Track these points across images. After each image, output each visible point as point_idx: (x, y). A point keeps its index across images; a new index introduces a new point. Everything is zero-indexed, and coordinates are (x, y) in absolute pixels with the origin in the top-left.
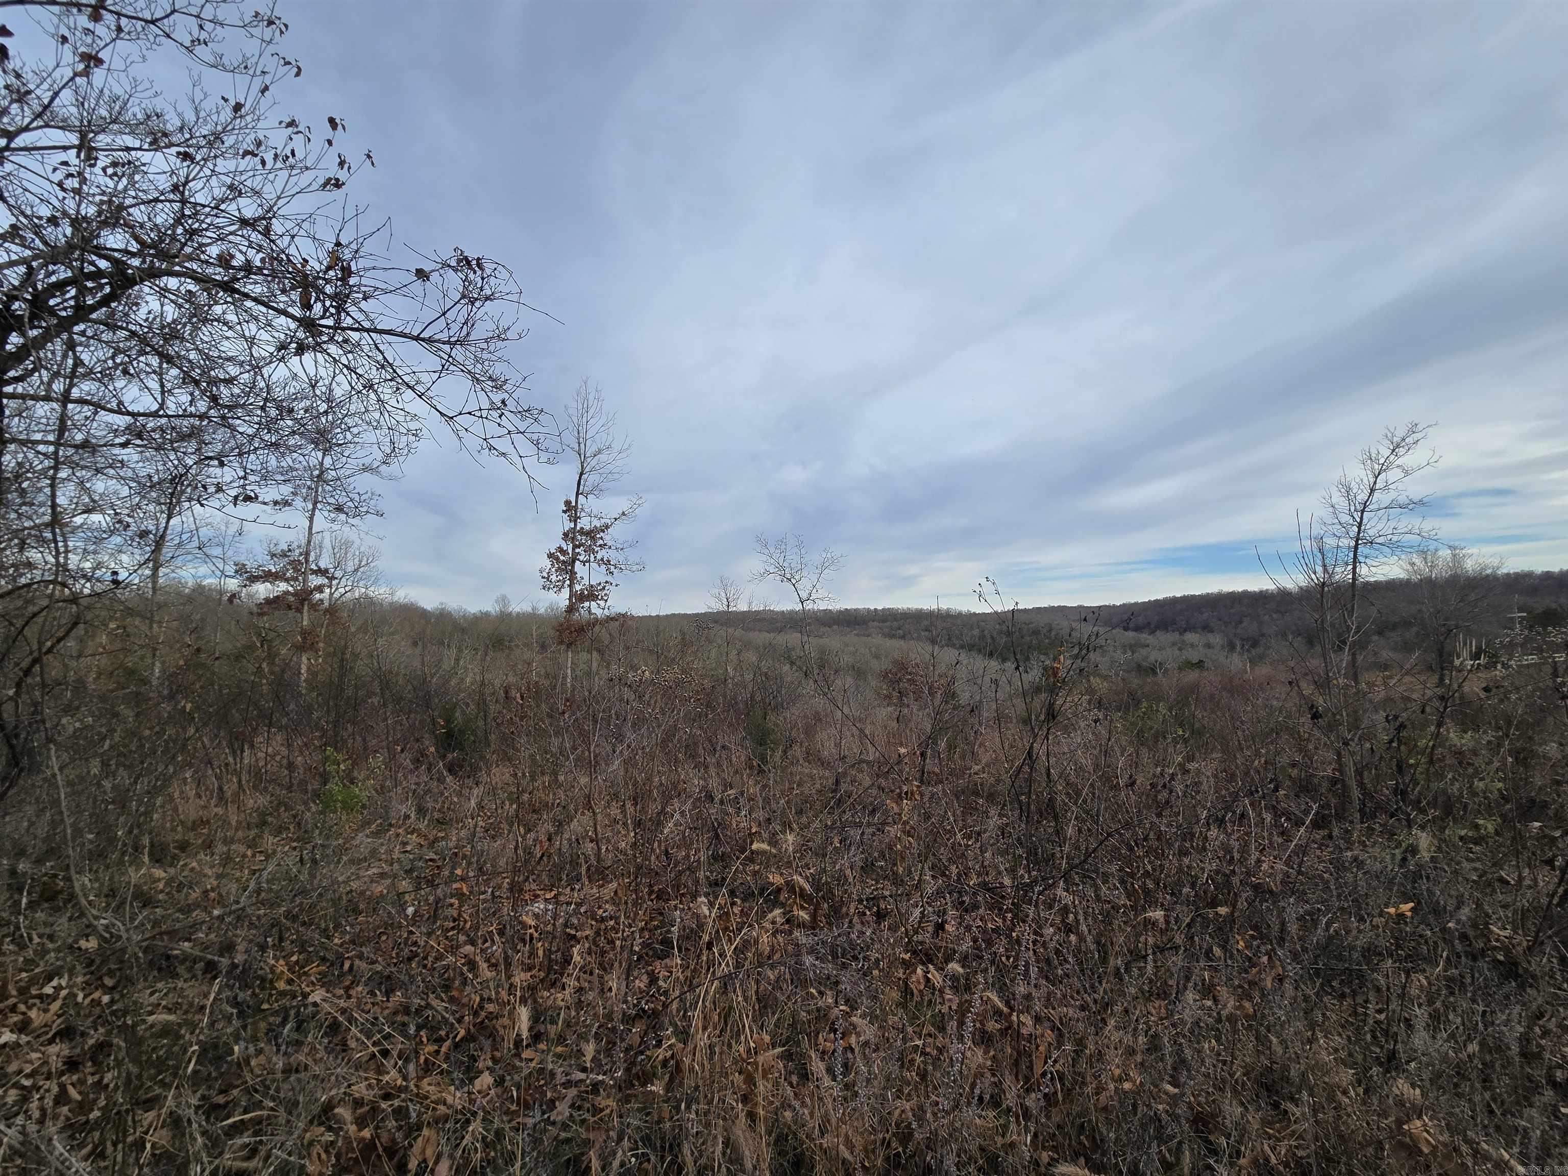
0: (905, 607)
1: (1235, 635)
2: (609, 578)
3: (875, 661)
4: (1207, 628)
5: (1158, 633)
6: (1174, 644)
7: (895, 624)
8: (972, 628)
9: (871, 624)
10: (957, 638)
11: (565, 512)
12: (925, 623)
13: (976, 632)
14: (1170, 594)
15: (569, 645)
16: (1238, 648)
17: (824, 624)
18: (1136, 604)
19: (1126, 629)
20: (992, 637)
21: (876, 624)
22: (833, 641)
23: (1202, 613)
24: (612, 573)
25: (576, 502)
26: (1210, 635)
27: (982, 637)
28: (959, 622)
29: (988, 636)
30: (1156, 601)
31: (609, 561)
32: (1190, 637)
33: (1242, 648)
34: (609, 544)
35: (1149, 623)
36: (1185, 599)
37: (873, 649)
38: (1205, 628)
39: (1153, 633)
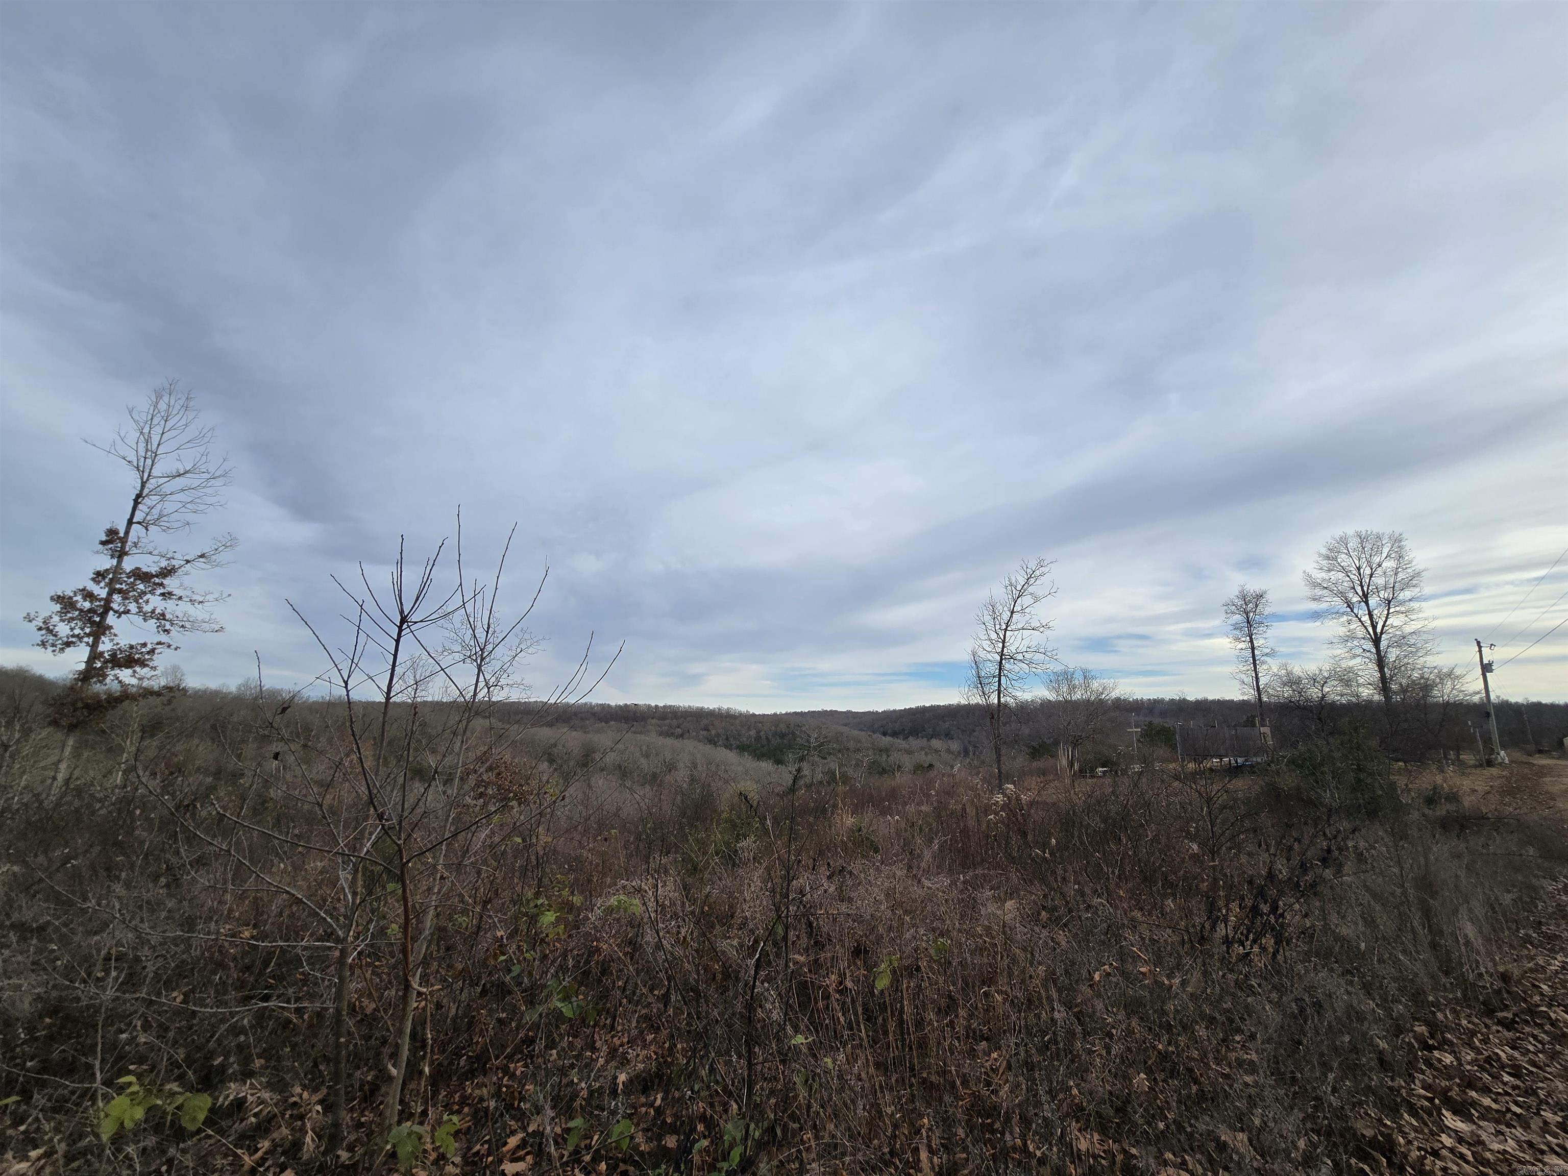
0: (687, 705)
1: (969, 742)
2: (163, 638)
3: (643, 761)
4: (948, 736)
5: (911, 738)
6: (922, 749)
7: (675, 722)
8: (749, 729)
9: (650, 721)
10: (735, 739)
11: (103, 543)
12: (705, 722)
13: (753, 733)
14: (921, 704)
15: (72, 728)
16: (971, 754)
17: (600, 720)
18: (895, 711)
19: (885, 734)
20: (767, 738)
21: (654, 721)
22: (604, 738)
23: (944, 722)
24: (167, 631)
25: (127, 532)
26: (950, 742)
27: (758, 738)
28: (738, 722)
29: (764, 737)
30: (910, 709)
31: (163, 615)
32: (936, 743)
33: (974, 754)
34: (178, 592)
35: (904, 730)
36: (932, 708)
37: (644, 748)
38: (947, 735)
39: (906, 738)
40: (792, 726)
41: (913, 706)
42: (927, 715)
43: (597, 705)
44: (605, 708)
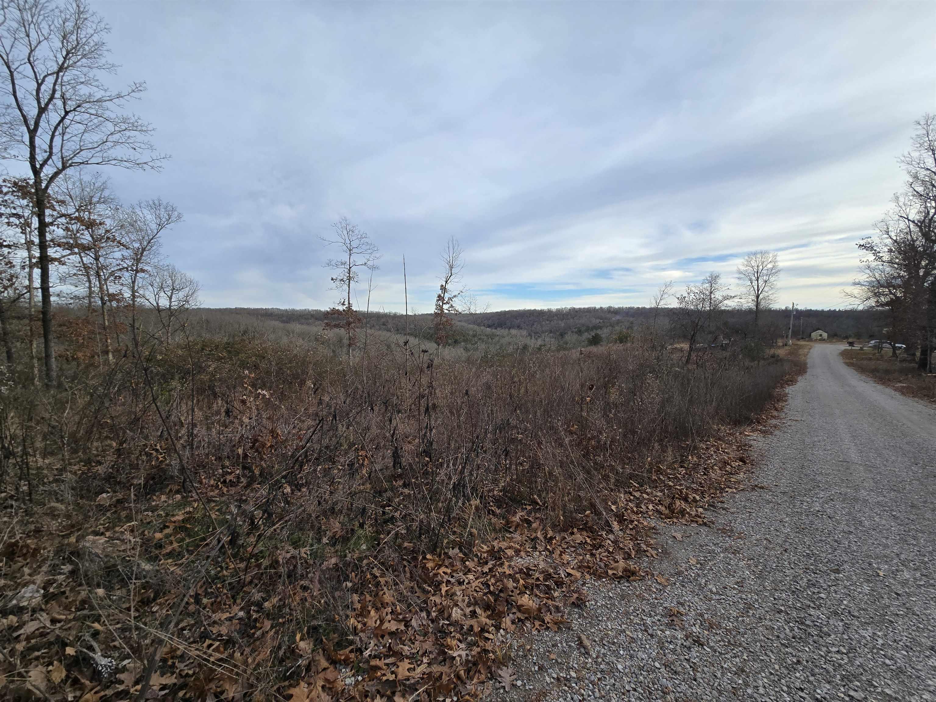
1: (532, 331)
12: (383, 320)
13: (412, 326)
17: (316, 319)
26: (521, 330)
32: (514, 332)
35: (494, 324)
38: (518, 327)
39: (496, 329)
41: (499, 311)
42: (507, 316)
43: (313, 311)
44: (318, 312)
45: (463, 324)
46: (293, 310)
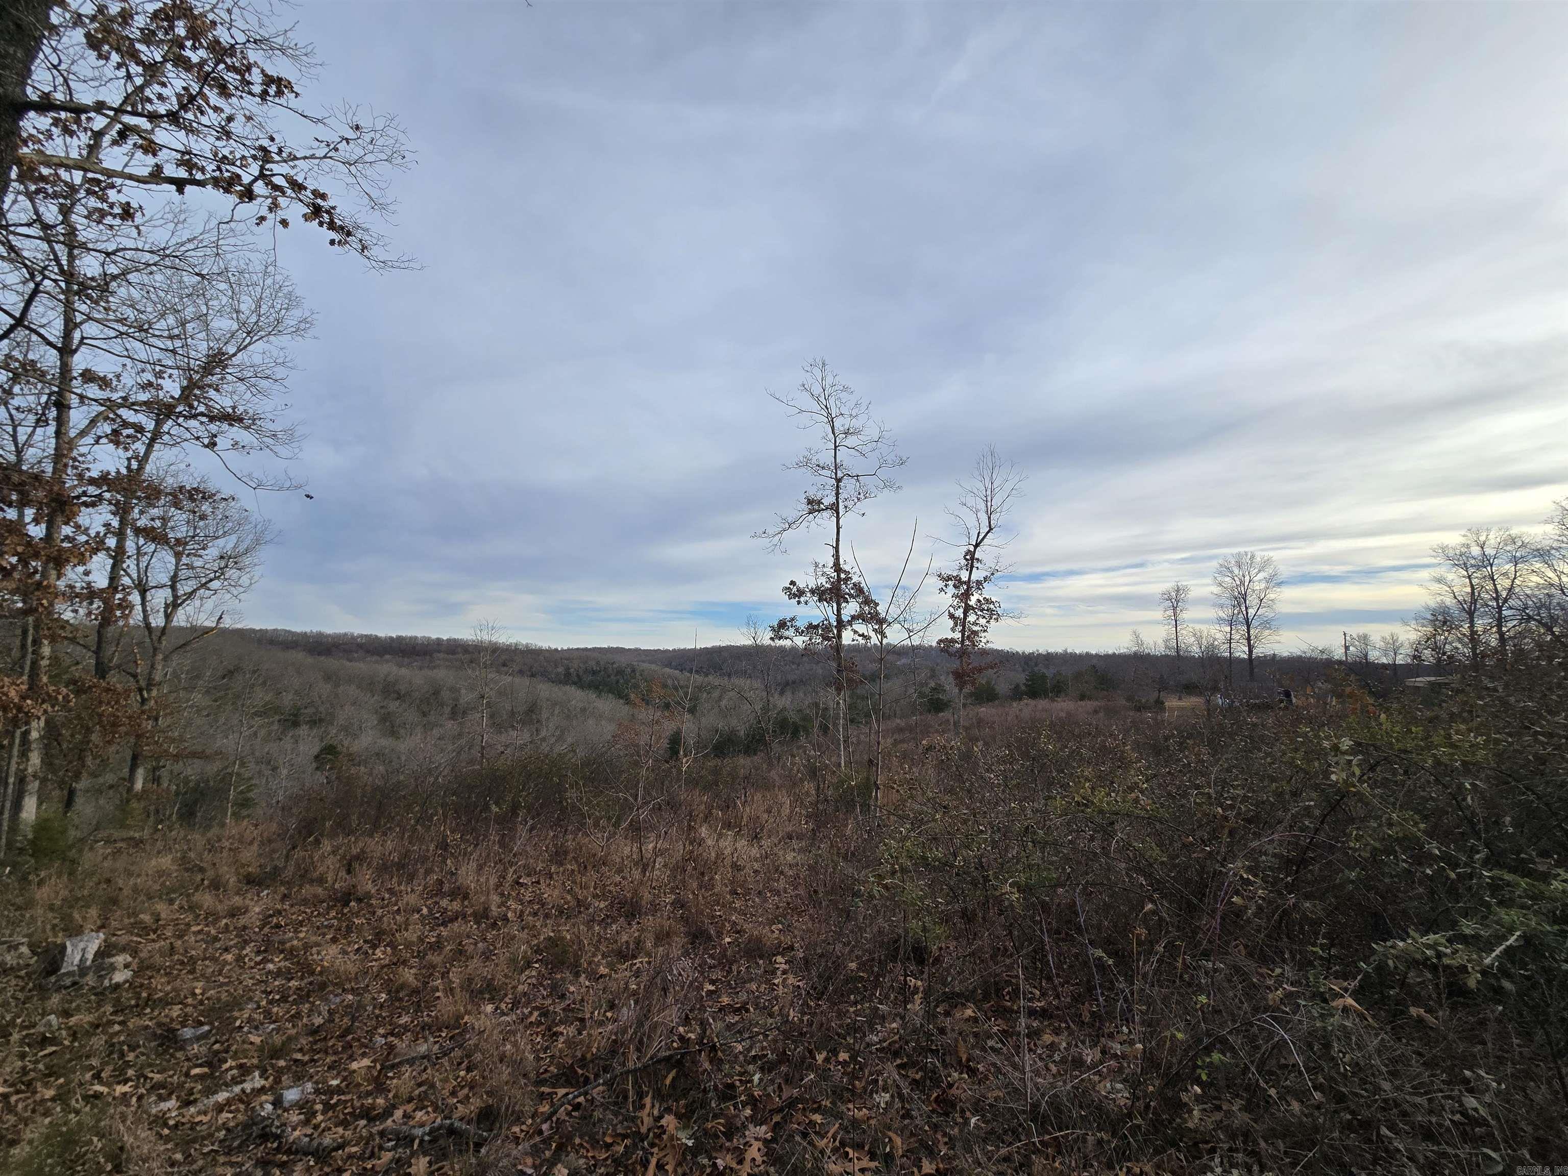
8: (556, 666)
13: (560, 669)
14: (717, 643)
20: (578, 675)
21: (441, 655)
40: (602, 663)
41: (709, 645)
45: (653, 667)
46: (320, 635)
